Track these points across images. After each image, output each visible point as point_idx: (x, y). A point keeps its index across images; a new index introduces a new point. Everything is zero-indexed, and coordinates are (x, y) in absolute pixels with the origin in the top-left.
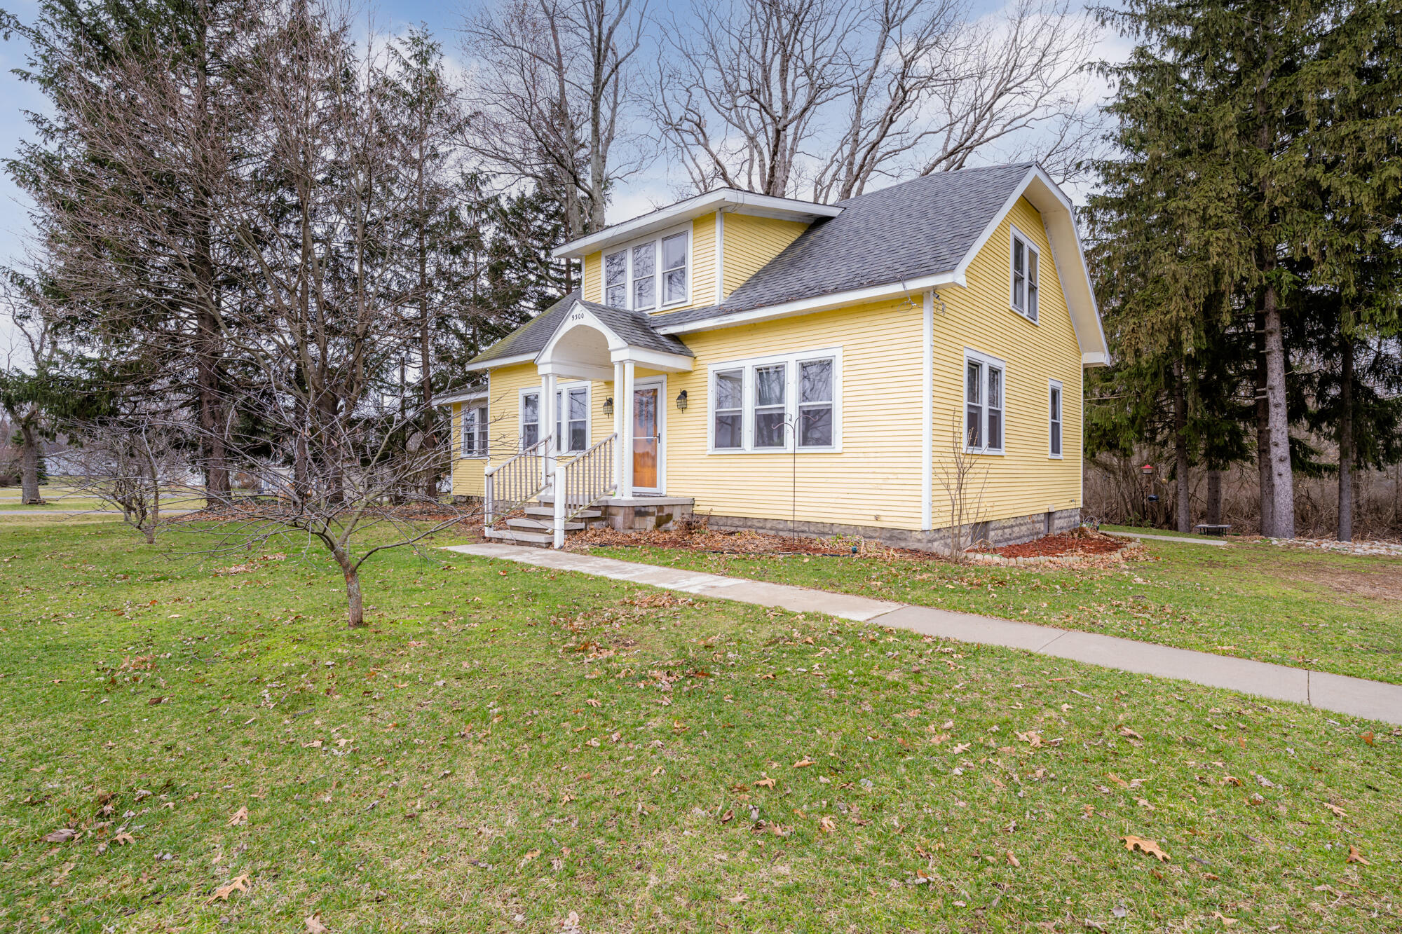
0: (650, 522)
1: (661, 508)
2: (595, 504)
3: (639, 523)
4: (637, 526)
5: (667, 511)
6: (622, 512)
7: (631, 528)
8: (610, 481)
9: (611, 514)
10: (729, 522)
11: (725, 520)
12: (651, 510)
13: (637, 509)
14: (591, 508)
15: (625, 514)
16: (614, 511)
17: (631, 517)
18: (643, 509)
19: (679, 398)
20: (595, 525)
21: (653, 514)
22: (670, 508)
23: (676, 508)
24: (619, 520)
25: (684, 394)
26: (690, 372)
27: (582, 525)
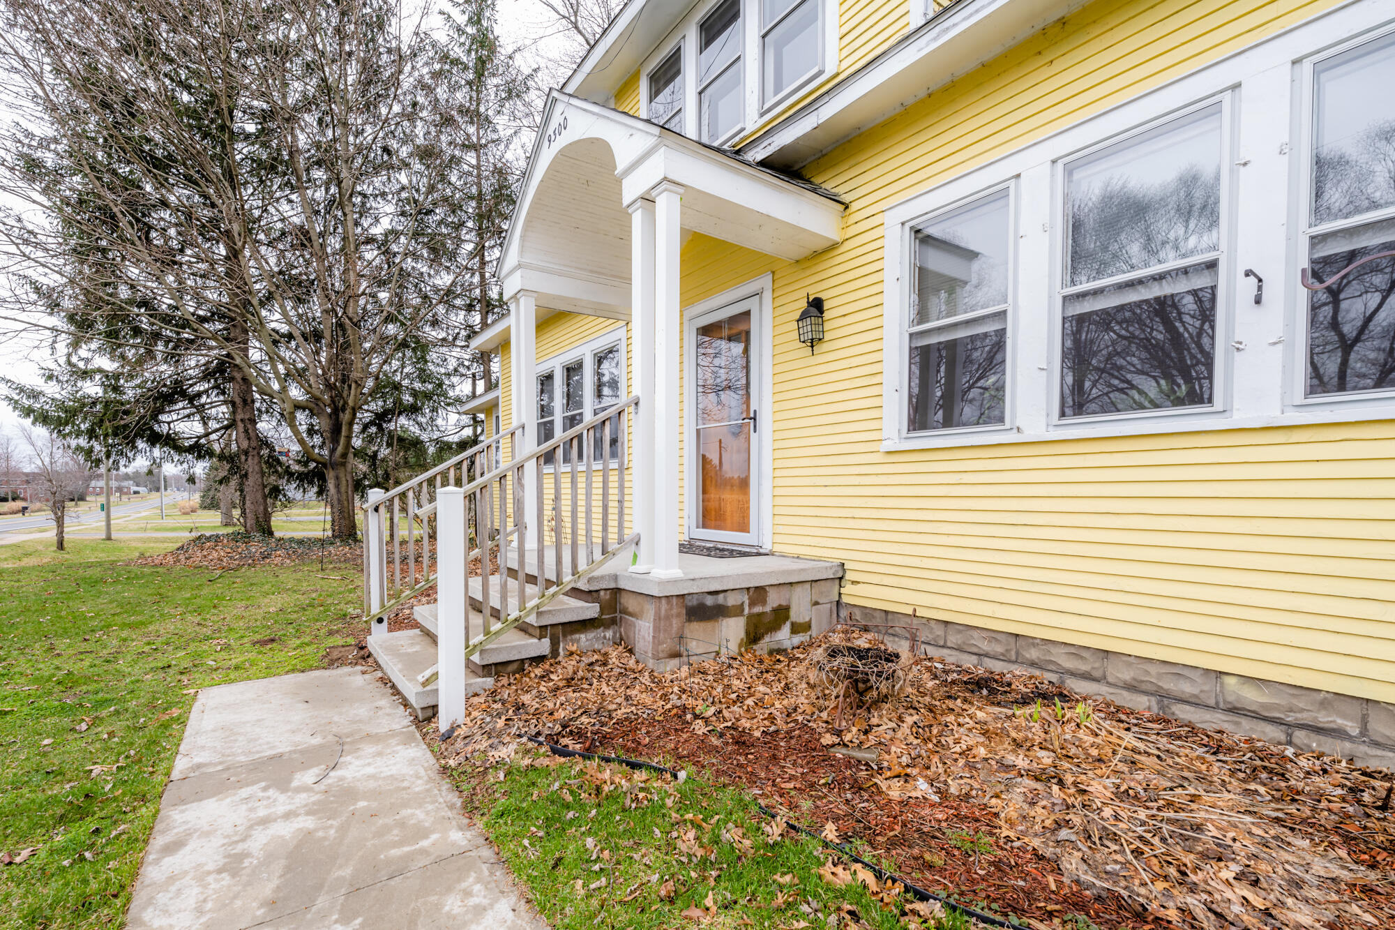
0: (732, 631)
1: (758, 593)
2: (583, 585)
3: (701, 639)
4: (694, 647)
5: (774, 600)
6: (650, 610)
7: (677, 655)
8: (621, 526)
9: (625, 611)
10: (953, 639)
11: (939, 631)
12: (732, 600)
13: (694, 602)
14: (575, 592)
15: (658, 618)
16: (630, 603)
17: (676, 623)
18: (709, 601)
19: (804, 316)
20: (584, 639)
21: (738, 611)
22: (785, 591)
23: (798, 589)
24: (644, 630)
25: (817, 305)
26: (834, 246)
27: (544, 646)
